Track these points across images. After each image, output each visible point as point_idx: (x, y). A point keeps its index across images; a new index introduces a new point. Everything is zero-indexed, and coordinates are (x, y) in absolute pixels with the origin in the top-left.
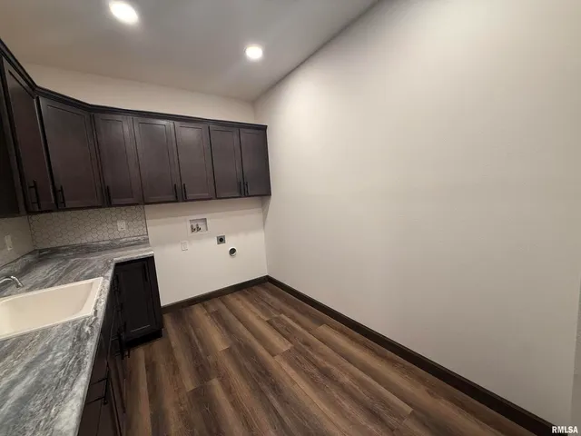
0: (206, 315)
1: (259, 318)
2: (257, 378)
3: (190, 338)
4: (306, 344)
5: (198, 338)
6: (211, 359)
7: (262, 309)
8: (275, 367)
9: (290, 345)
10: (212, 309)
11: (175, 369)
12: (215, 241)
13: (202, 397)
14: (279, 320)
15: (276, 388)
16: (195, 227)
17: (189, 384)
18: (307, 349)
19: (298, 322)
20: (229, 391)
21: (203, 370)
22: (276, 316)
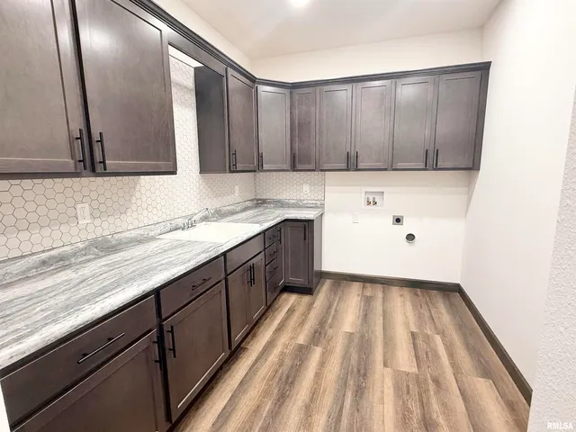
0: (358, 295)
1: (407, 324)
2: (352, 372)
3: (329, 307)
4: (436, 382)
5: (336, 310)
6: (330, 332)
7: (420, 317)
8: (377, 376)
9: (415, 370)
10: (368, 293)
11: (302, 324)
12: (391, 220)
13: (302, 353)
14: (427, 339)
15: (360, 392)
16: (371, 200)
17: (301, 339)
18: (432, 387)
19: (451, 355)
20: (322, 364)
21: (318, 336)
22: (429, 333)
